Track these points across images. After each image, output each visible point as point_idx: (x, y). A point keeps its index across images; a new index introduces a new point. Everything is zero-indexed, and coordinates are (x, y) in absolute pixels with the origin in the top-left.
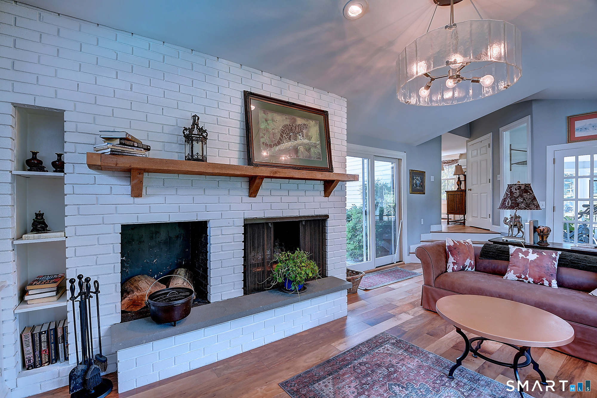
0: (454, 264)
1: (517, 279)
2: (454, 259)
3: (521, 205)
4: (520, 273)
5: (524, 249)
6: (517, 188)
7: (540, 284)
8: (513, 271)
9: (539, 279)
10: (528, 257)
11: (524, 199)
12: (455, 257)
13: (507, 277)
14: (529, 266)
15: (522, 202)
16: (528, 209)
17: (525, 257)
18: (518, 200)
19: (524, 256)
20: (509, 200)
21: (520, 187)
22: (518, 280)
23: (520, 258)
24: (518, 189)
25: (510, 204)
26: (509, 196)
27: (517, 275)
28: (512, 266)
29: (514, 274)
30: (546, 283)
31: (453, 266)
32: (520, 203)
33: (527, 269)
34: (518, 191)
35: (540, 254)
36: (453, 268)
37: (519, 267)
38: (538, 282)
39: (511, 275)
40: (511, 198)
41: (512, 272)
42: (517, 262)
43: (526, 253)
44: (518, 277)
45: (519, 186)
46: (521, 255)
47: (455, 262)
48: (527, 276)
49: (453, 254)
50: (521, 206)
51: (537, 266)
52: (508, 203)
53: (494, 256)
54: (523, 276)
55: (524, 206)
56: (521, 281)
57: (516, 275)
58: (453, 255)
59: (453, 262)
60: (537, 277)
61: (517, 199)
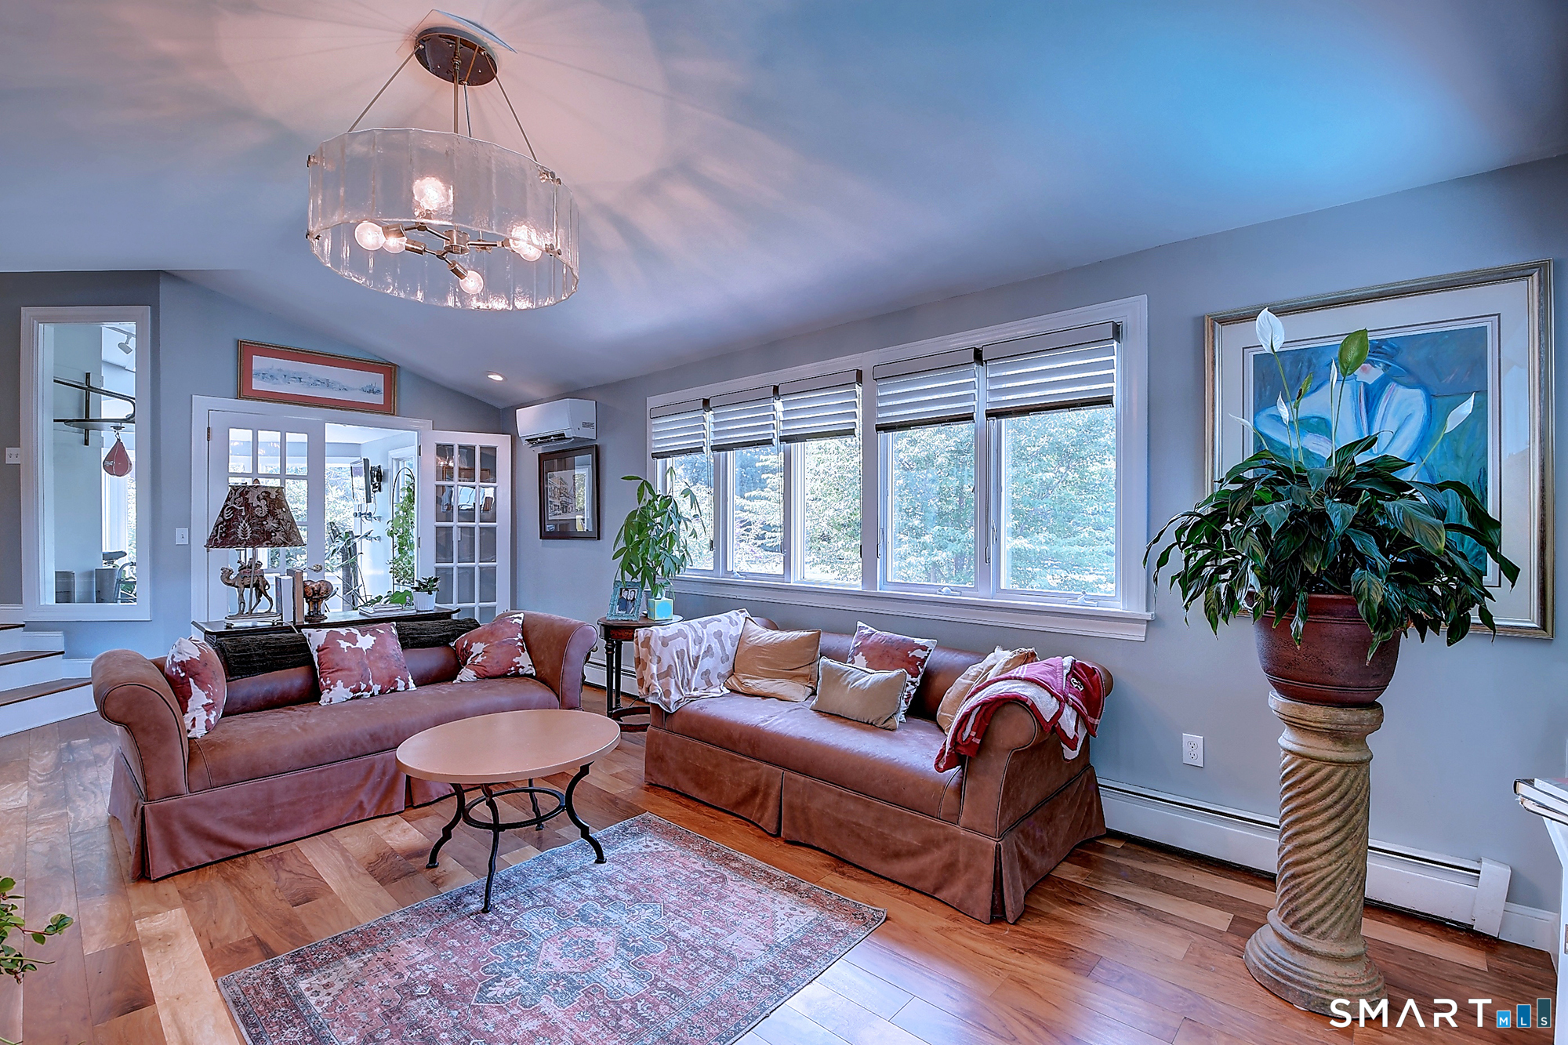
0: (208, 708)
1: (352, 695)
2: (208, 696)
3: (276, 535)
4: (358, 681)
5: (343, 631)
6: (261, 497)
7: (392, 691)
8: (339, 681)
9: (390, 681)
10: (358, 645)
11: (279, 523)
12: (209, 690)
13: (331, 699)
14: (367, 662)
15: (277, 530)
16: (290, 544)
17: (353, 647)
18: (267, 523)
19: (350, 645)
20: (244, 525)
21: (268, 494)
22: (352, 699)
23: (346, 651)
24: (264, 499)
25: (249, 535)
26: (243, 514)
27: (352, 687)
28: (332, 672)
29: (345, 686)
30: (401, 685)
31: (207, 715)
32: (272, 532)
33: (366, 669)
34: (263, 503)
35: (374, 633)
36: (208, 721)
37: (350, 670)
38: (389, 687)
39: (337, 693)
40: (249, 520)
41: (340, 685)
42: (343, 660)
43: (352, 638)
44: (354, 691)
45: (266, 492)
46: (344, 645)
47: (211, 702)
48: (371, 682)
49: (202, 682)
50: (276, 537)
51: (381, 657)
52: (244, 531)
53: (267, 664)
54: (363, 686)
55: (282, 538)
56: (358, 697)
57: (349, 689)
58: (202, 685)
59: (204, 704)
60: (387, 679)
61: (265, 523)
